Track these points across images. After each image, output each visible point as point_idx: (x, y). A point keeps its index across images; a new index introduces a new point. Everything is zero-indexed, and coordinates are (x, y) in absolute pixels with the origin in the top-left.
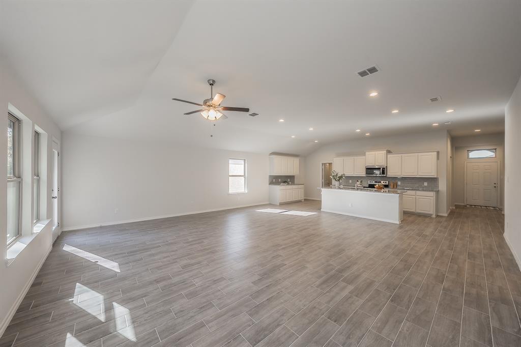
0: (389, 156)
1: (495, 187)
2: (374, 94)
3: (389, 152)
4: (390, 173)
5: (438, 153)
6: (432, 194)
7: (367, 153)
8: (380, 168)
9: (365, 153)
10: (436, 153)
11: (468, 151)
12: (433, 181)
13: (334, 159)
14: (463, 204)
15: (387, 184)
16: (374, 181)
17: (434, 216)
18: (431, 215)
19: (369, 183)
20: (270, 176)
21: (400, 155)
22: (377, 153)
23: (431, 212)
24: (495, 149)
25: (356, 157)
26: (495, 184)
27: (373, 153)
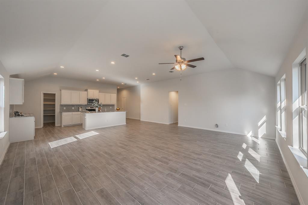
0: (100, 93)
2: (113, 63)
7: (89, 90)
16: (90, 107)
19: (87, 109)
21: (104, 94)
22: (95, 91)
27: (93, 91)
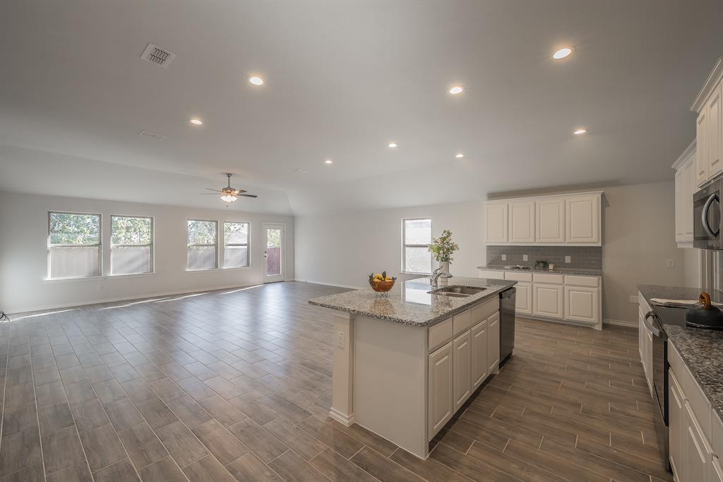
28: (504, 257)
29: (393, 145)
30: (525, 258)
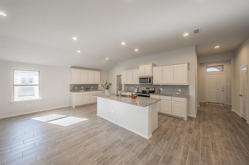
0: (154, 68)
1: (223, 90)
3: (154, 65)
4: (155, 82)
5: (189, 64)
6: (184, 100)
7: (140, 67)
8: (148, 78)
9: (139, 67)
10: (187, 64)
11: (206, 67)
12: (185, 87)
13: (122, 72)
14: (204, 102)
15: (153, 90)
16: (145, 88)
17: (186, 119)
18: (184, 118)
19: (142, 89)
20: (71, 85)
21: (161, 67)
22: (146, 66)
23: (183, 116)
24: (223, 65)
25: (134, 70)
26: (223, 88)
27: (144, 66)
28: (76, 88)
29: (75, 39)
30: (82, 88)
